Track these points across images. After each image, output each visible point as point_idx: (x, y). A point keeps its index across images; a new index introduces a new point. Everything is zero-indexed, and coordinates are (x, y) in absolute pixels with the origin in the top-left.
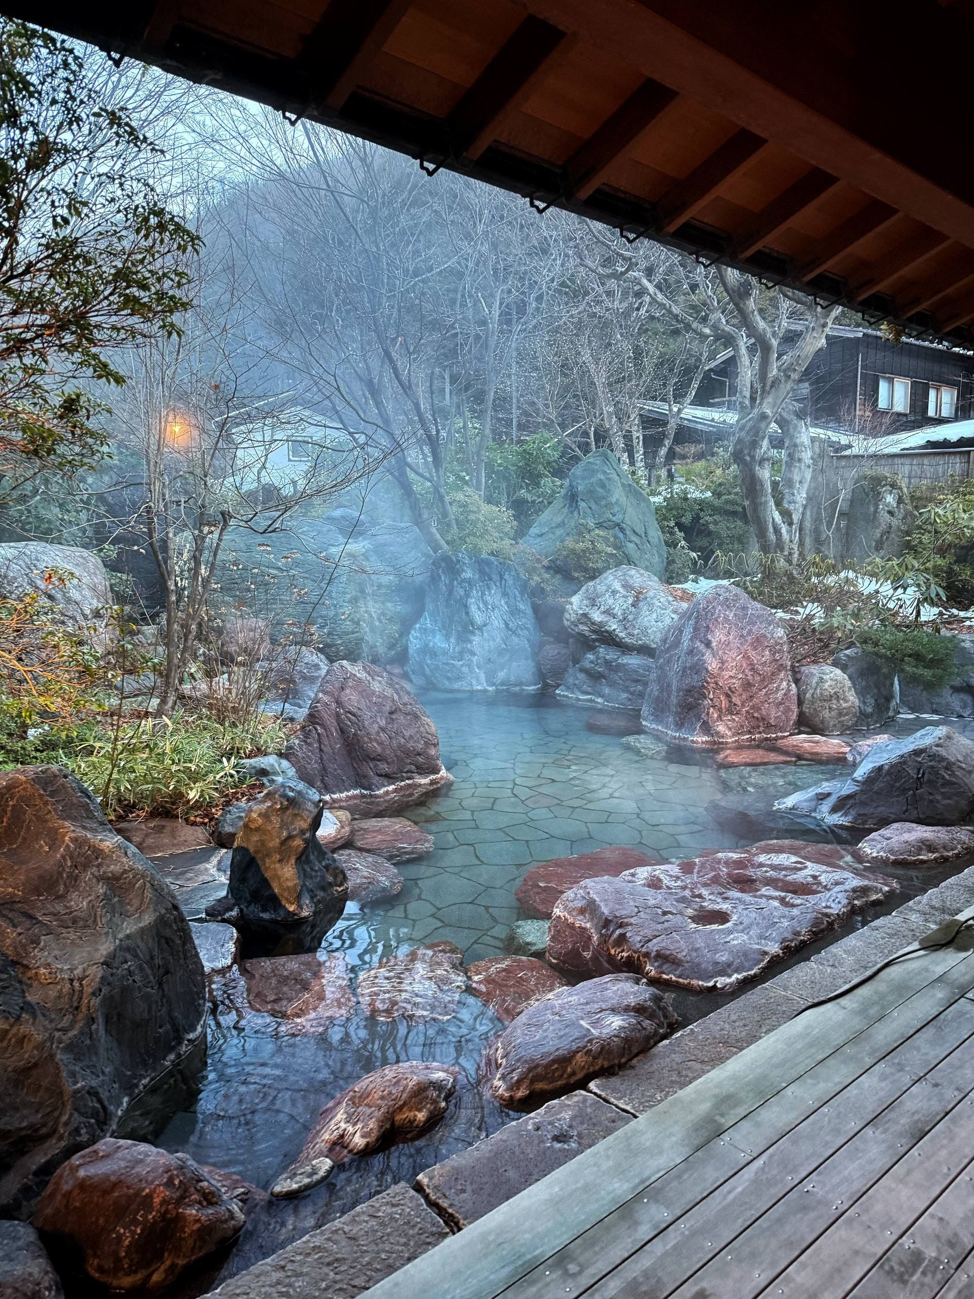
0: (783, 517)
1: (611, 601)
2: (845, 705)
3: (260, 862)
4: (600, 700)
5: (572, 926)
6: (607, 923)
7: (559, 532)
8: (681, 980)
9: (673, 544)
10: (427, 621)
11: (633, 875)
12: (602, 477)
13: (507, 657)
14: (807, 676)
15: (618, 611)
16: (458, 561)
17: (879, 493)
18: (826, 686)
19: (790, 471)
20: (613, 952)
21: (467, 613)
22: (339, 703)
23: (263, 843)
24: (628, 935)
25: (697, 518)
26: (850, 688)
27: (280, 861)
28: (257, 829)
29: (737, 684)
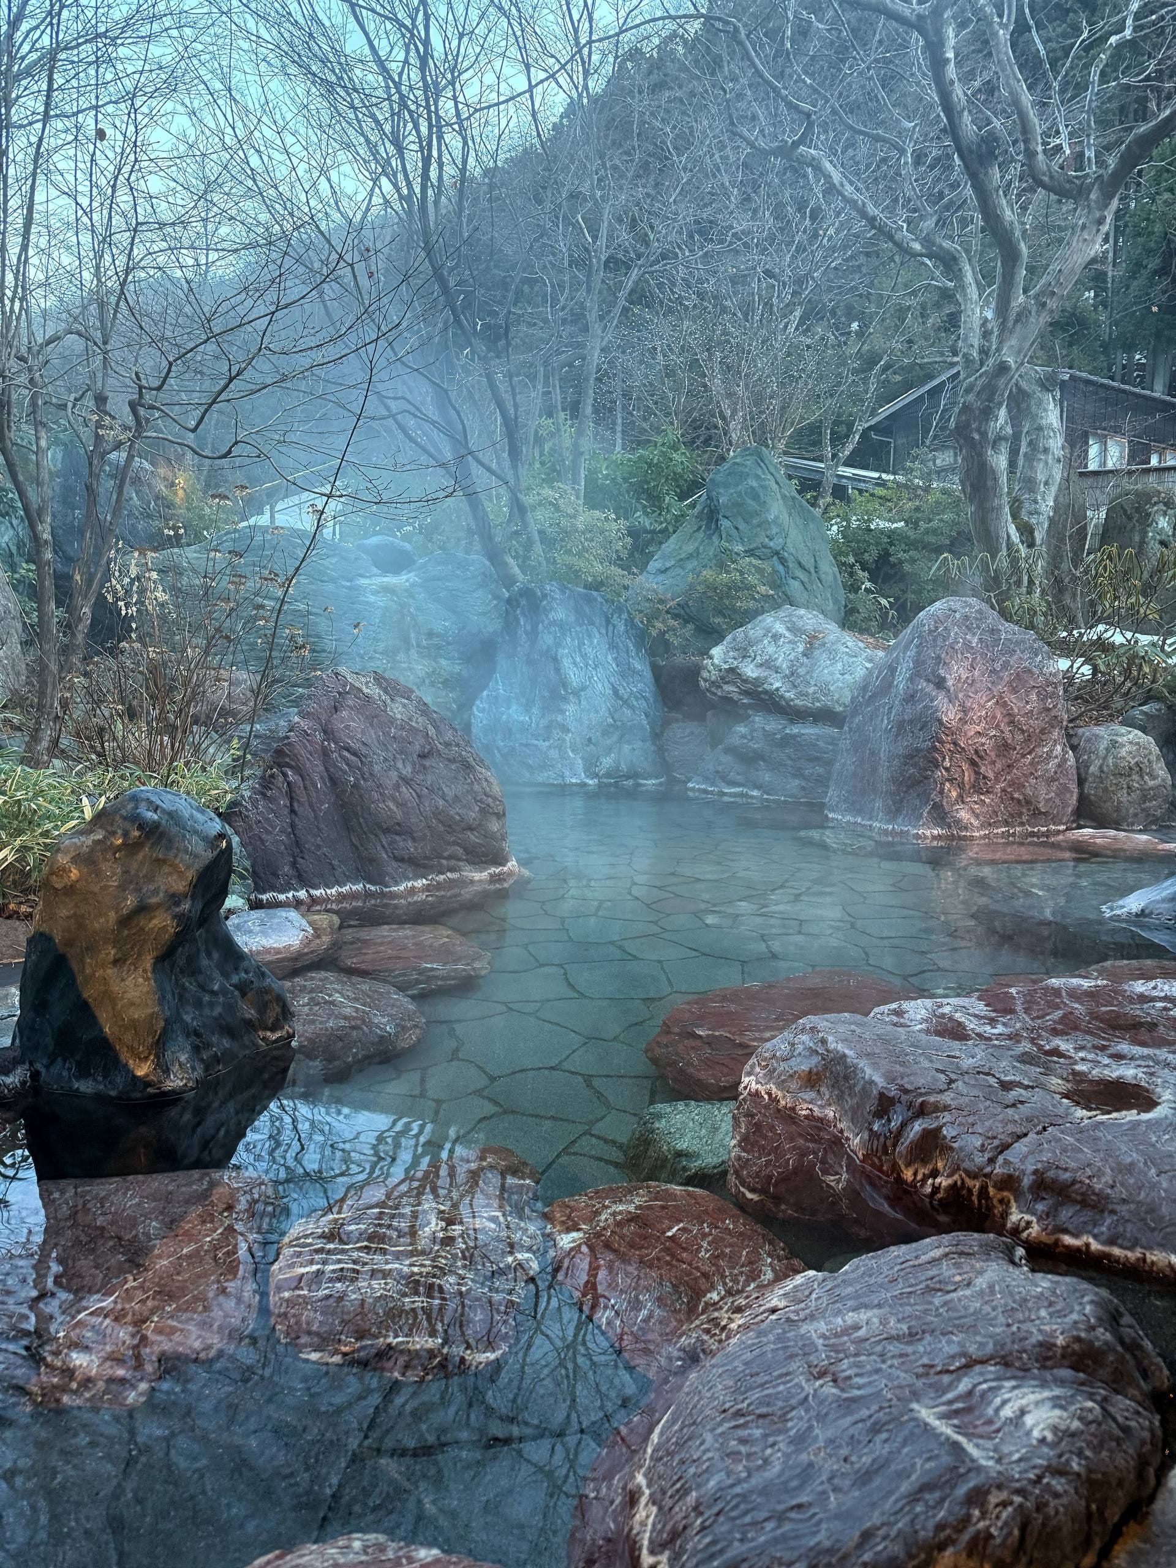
0: (1021, 534)
1: (771, 649)
2: (1151, 783)
3: (74, 966)
4: (755, 793)
5: (789, 1116)
6: (885, 1105)
7: (690, 565)
8: (1116, 1251)
9: (854, 588)
10: (499, 686)
11: (899, 1013)
12: (755, 484)
13: (615, 738)
14: (1088, 740)
15: (782, 662)
16: (545, 596)
17: (1148, 515)
18: (1123, 752)
19: (1032, 468)
20: (908, 1175)
21: (558, 670)
22: (328, 732)
23: (79, 921)
24: (948, 1132)
25: (885, 556)
26: (1158, 759)
27: (116, 962)
28: (70, 890)
29: (987, 744)
